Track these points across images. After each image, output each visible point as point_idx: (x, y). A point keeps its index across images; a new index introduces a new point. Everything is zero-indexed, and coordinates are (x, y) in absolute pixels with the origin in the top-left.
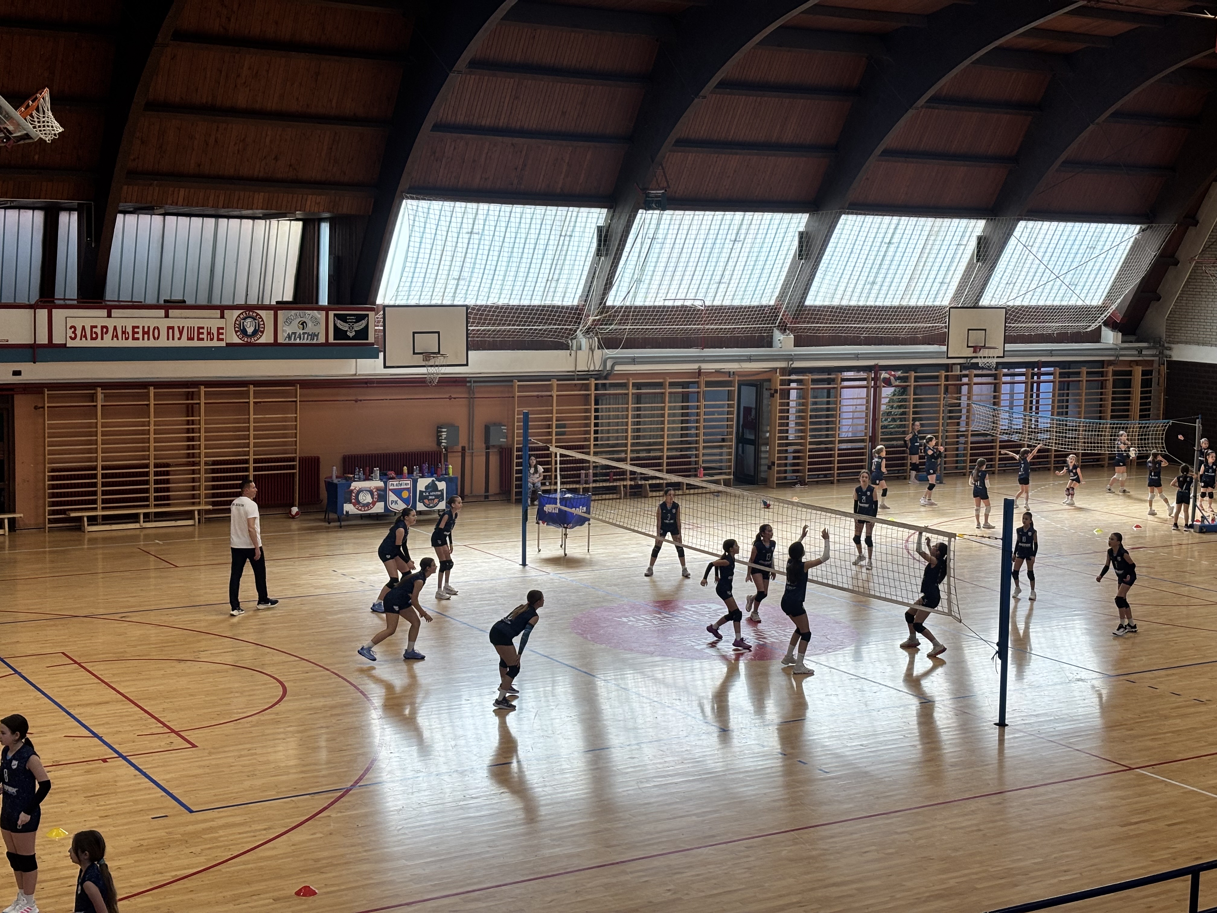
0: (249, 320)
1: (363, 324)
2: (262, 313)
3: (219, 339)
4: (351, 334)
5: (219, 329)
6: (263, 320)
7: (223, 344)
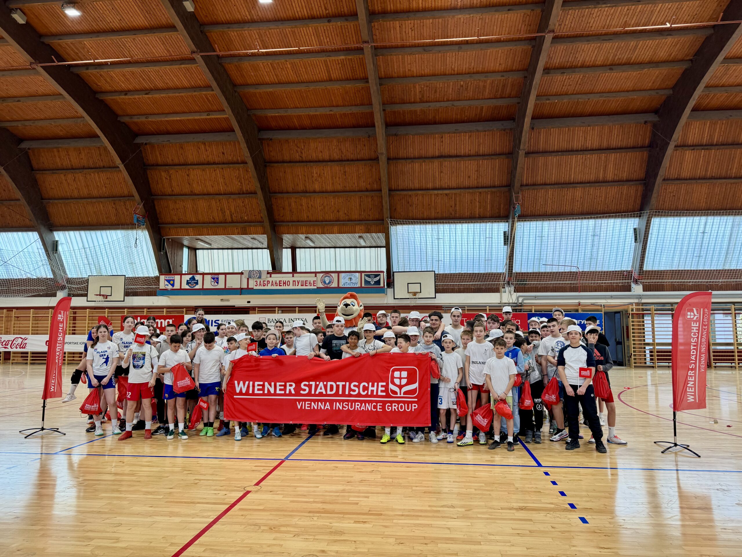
0: (327, 277)
1: (377, 278)
2: (333, 275)
4: (372, 283)
5: (314, 281)
6: (333, 278)
7: (315, 287)
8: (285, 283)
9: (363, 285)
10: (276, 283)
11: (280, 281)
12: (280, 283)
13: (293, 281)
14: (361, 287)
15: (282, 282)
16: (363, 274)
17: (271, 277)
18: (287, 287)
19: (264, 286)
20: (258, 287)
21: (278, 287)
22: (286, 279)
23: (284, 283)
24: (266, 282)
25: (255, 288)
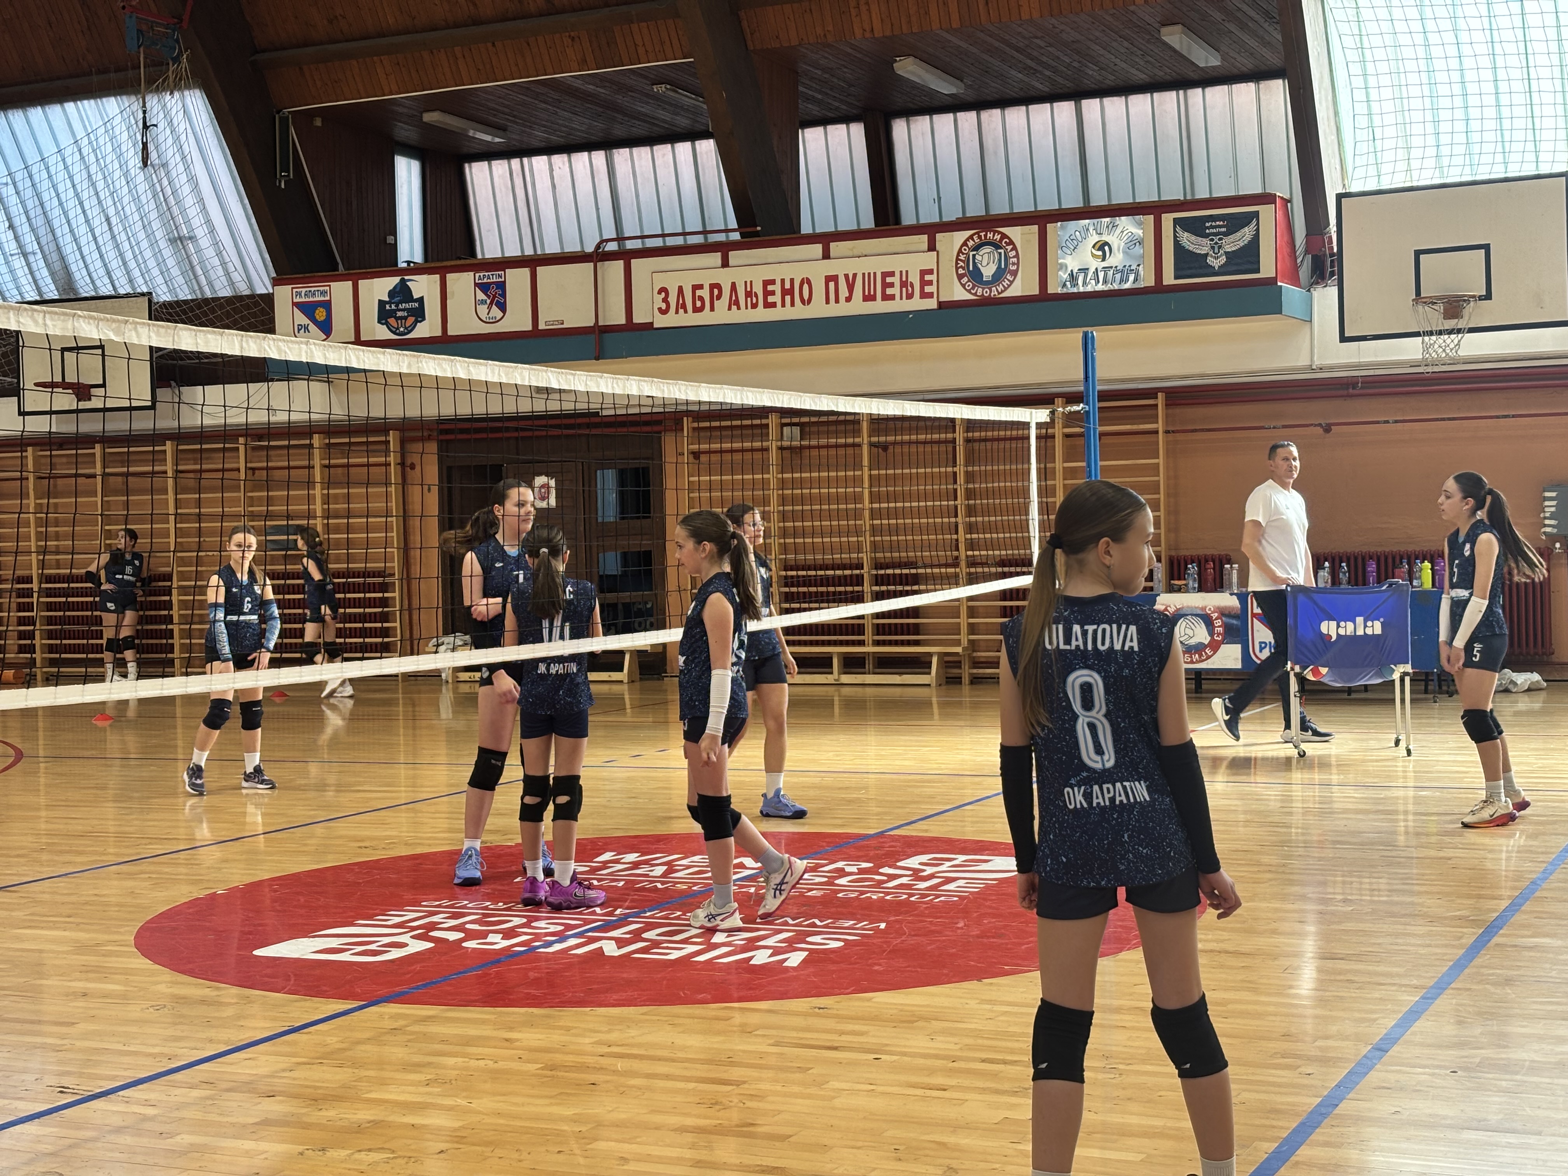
0: (987, 249)
1: (1245, 235)
2: (1014, 232)
3: (924, 295)
4: (1216, 263)
5: (923, 273)
6: (1015, 248)
7: (932, 304)
8: (791, 291)
9: (1169, 278)
10: (748, 294)
11: (766, 283)
12: (767, 293)
13: (828, 279)
14: (1159, 288)
15: (777, 288)
16: (1168, 219)
17: (725, 264)
18: (797, 312)
19: (696, 310)
20: (672, 320)
21: (761, 315)
22: (797, 272)
23: (785, 292)
24: (705, 293)
25: (661, 321)
